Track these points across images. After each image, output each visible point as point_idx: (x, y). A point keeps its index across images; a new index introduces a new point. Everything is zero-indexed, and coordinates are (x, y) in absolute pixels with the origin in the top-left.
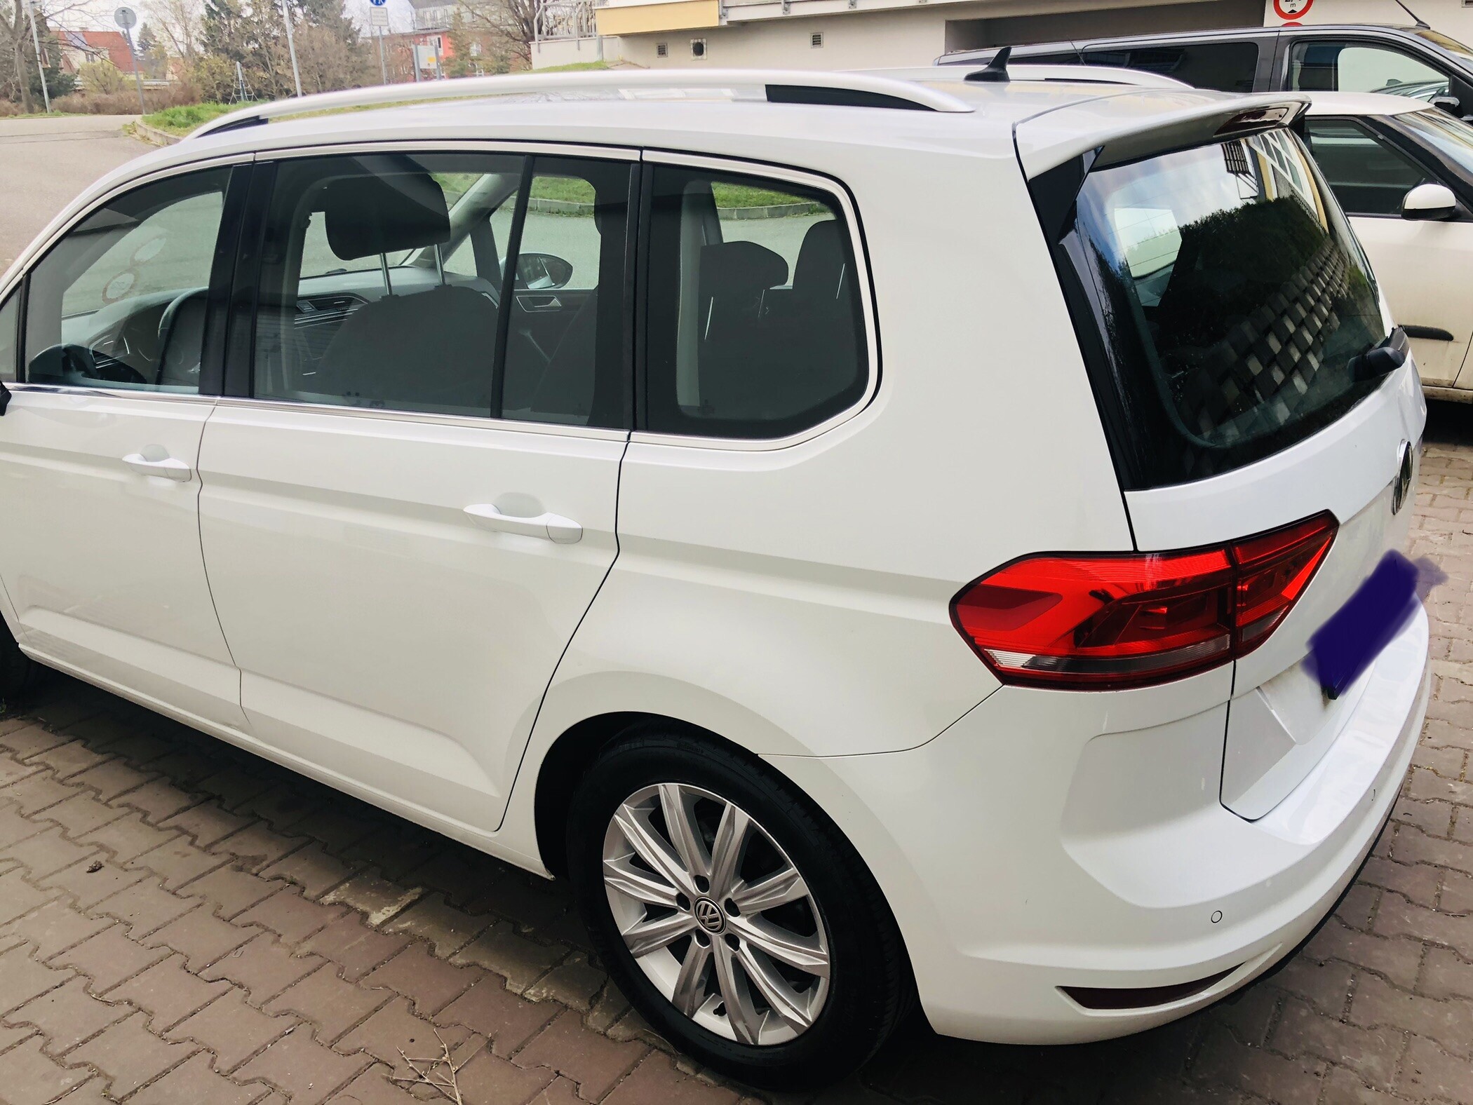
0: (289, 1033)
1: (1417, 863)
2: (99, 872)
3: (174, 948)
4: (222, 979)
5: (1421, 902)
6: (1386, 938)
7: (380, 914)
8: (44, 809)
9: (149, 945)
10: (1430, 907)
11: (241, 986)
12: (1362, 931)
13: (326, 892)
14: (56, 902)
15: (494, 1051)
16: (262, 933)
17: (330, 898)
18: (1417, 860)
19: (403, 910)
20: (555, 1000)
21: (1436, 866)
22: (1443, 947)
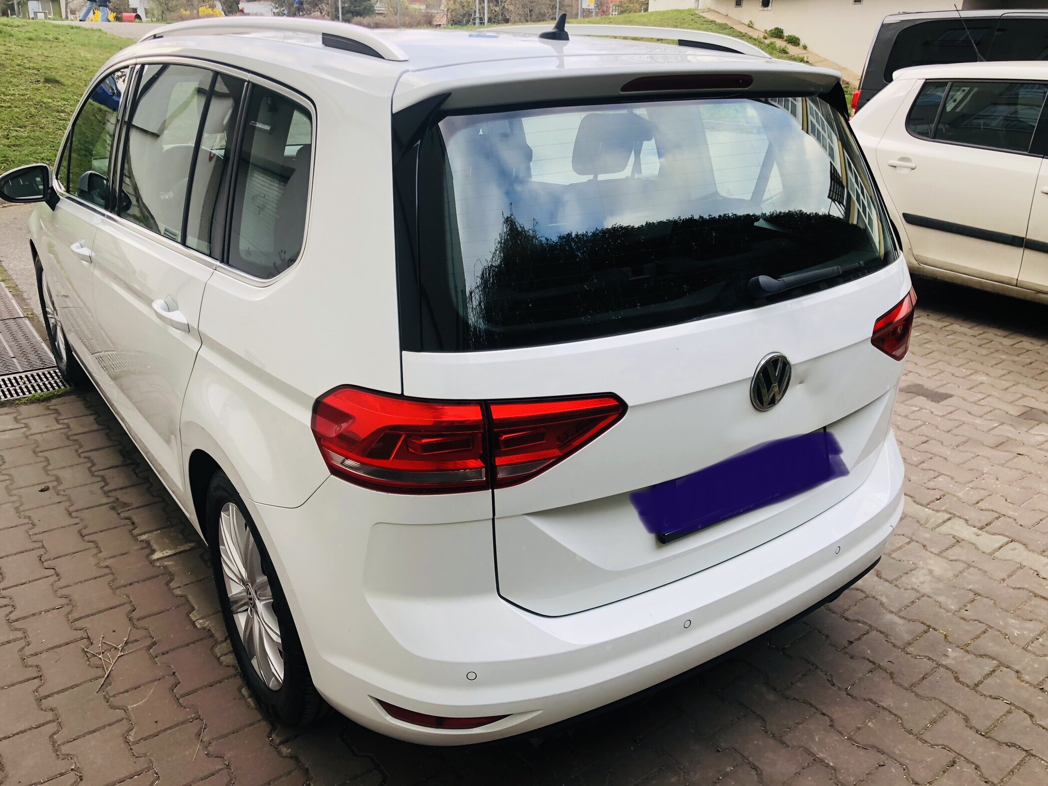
0: (58, 608)
1: (865, 700)
2: (46, 492)
3: (45, 545)
4: (53, 569)
5: (840, 729)
6: (788, 746)
7: (161, 553)
8: (47, 450)
9: (34, 540)
10: (845, 734)
11: (58, 576)
12: (773, 736)
13: (144, 533)
14: (11, 504)
15: (151, 650)
16: (93, 548)
17: (144, 537)
18: (866, 697)
19: (175, 554)
20: (209, 630)
21: (878, 706)
22: (828, 765)
